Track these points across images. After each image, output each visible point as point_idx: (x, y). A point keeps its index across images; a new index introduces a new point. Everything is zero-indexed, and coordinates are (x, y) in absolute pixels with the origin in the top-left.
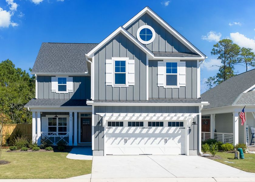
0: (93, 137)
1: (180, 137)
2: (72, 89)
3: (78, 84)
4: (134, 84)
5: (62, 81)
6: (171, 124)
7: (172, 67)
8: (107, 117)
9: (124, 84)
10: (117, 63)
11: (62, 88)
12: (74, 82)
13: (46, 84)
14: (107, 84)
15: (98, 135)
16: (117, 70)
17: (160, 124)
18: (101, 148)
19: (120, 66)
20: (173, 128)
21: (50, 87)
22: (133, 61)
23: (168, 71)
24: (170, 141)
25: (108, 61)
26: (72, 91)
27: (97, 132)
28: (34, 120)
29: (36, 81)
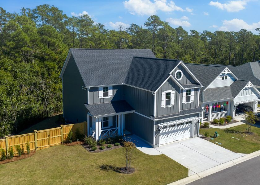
0: (154, 137)
1: (190, 128)
2: (112, 95)
3: (115, 91)
4: (174, 105)
5: (106, 89)
6: (187, 123)
7: (188, 92)
8: (162, 125)
9: (169, 106)
10: (167, 94)
11: (106, 95)
12: (113, 89)
13: (95, 92)
14: (162, 107)
15: (157, 136)
16: (167, 98)
17: (182, 124)
18: (157, 142)
19: (168, 95)
20: (188, 124)
21: (97, 95)
22: (174, 92)
23: (187, 94)
24: (186, 131)
25: (163, 93)
26: (112, 96)
27: (156, 134)
28: (97, 123)
29: (89, 91)
